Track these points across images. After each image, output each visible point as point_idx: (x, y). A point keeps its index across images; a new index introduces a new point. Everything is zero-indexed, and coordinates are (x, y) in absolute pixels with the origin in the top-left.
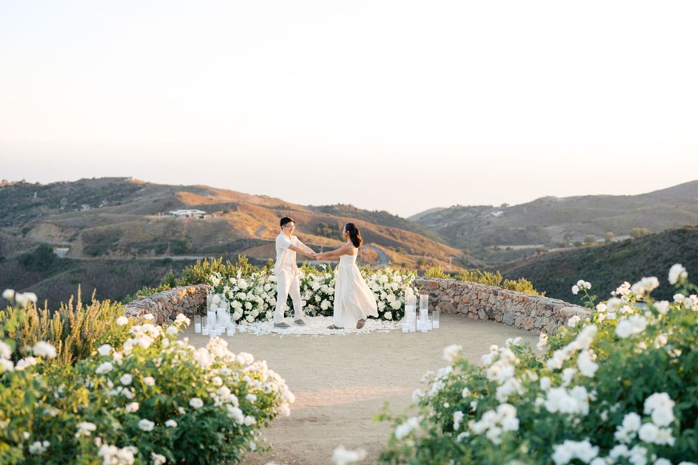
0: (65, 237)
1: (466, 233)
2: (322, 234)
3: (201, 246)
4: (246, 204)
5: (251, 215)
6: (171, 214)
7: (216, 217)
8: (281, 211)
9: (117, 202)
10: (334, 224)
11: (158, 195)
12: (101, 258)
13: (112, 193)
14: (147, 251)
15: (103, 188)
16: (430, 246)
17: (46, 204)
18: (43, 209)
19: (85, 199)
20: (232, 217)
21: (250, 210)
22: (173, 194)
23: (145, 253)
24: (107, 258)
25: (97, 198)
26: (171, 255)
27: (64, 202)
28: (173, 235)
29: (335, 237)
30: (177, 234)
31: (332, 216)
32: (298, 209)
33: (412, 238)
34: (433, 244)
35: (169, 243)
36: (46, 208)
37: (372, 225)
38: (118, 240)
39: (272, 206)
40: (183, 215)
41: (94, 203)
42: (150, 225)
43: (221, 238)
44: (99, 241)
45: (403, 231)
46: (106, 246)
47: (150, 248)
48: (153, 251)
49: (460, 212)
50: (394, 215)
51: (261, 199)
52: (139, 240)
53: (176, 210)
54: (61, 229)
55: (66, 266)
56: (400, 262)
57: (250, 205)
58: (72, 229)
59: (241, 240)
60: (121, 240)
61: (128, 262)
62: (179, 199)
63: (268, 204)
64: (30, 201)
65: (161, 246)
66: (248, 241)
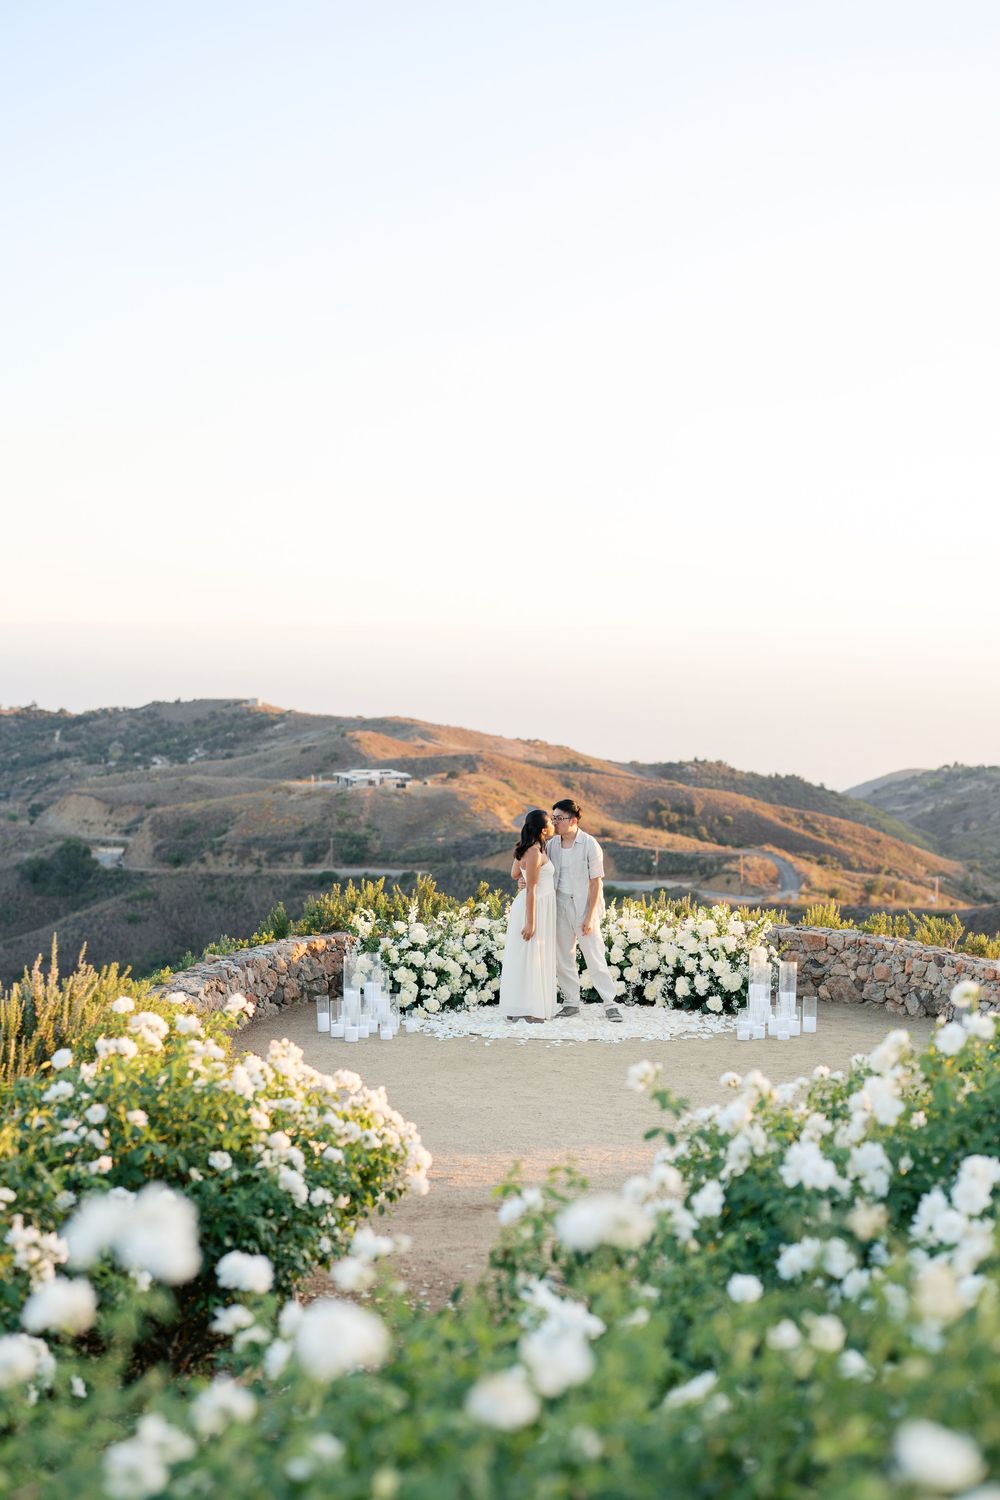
0: (116, 825)
1: (974, 825)
2: (658, 824)
3: (399, 846)
4: (496, 757)
5: (507, 782)
6: (338, 777)
7: (432, 785)
8: (571, 774)
9: (226, 751)
10: (685, 803)
11: (312, 738)
12: (189, 870)
13: (214, 733)
14: (287, 856)
15: (197, 722)
16: (894, 852)
17: (80, 755)
18: (74, 765)
19: (160, 745)
20: (466, 786)
21: (503, 772)
22: (343, 735)
23: (281, 860)
24: (202, 869)
25: (185, 743)
26: (336, 867)
27: (116, 750)
28: (341, 822)
29: (685, 830)
30: (349, 821)
31: (681, 786)
32: (607, 769)
33: (853, 834)
34: (900, 849)
35: (332, 840)
36: (79, 763)
37: (767, 805)
38: (225, 832)
39: (550, 763)
40: (363, 780)
41: (179, 754)
42: (292, 801)
43: (442, 831)
44: (186, 833)
45: (834, 819)
46: (202, 845)
47: (293, 849)
48: (298, 857)
49: (960, 780)
50: (816, 783)
51: (527, 747)
52: (269, 834)
53: (347, 771)
54: (108, 807)
55: (118, 886)
56: (826, 887)
57: (504, 760)
58: (130, 807)
59: (484, 835)
60: (232, 833)
61: (246, 879)
62: (354, 746)
63: (543, 758)
64: (46, 748)
65: (314, 846)
66: (499, 838)
